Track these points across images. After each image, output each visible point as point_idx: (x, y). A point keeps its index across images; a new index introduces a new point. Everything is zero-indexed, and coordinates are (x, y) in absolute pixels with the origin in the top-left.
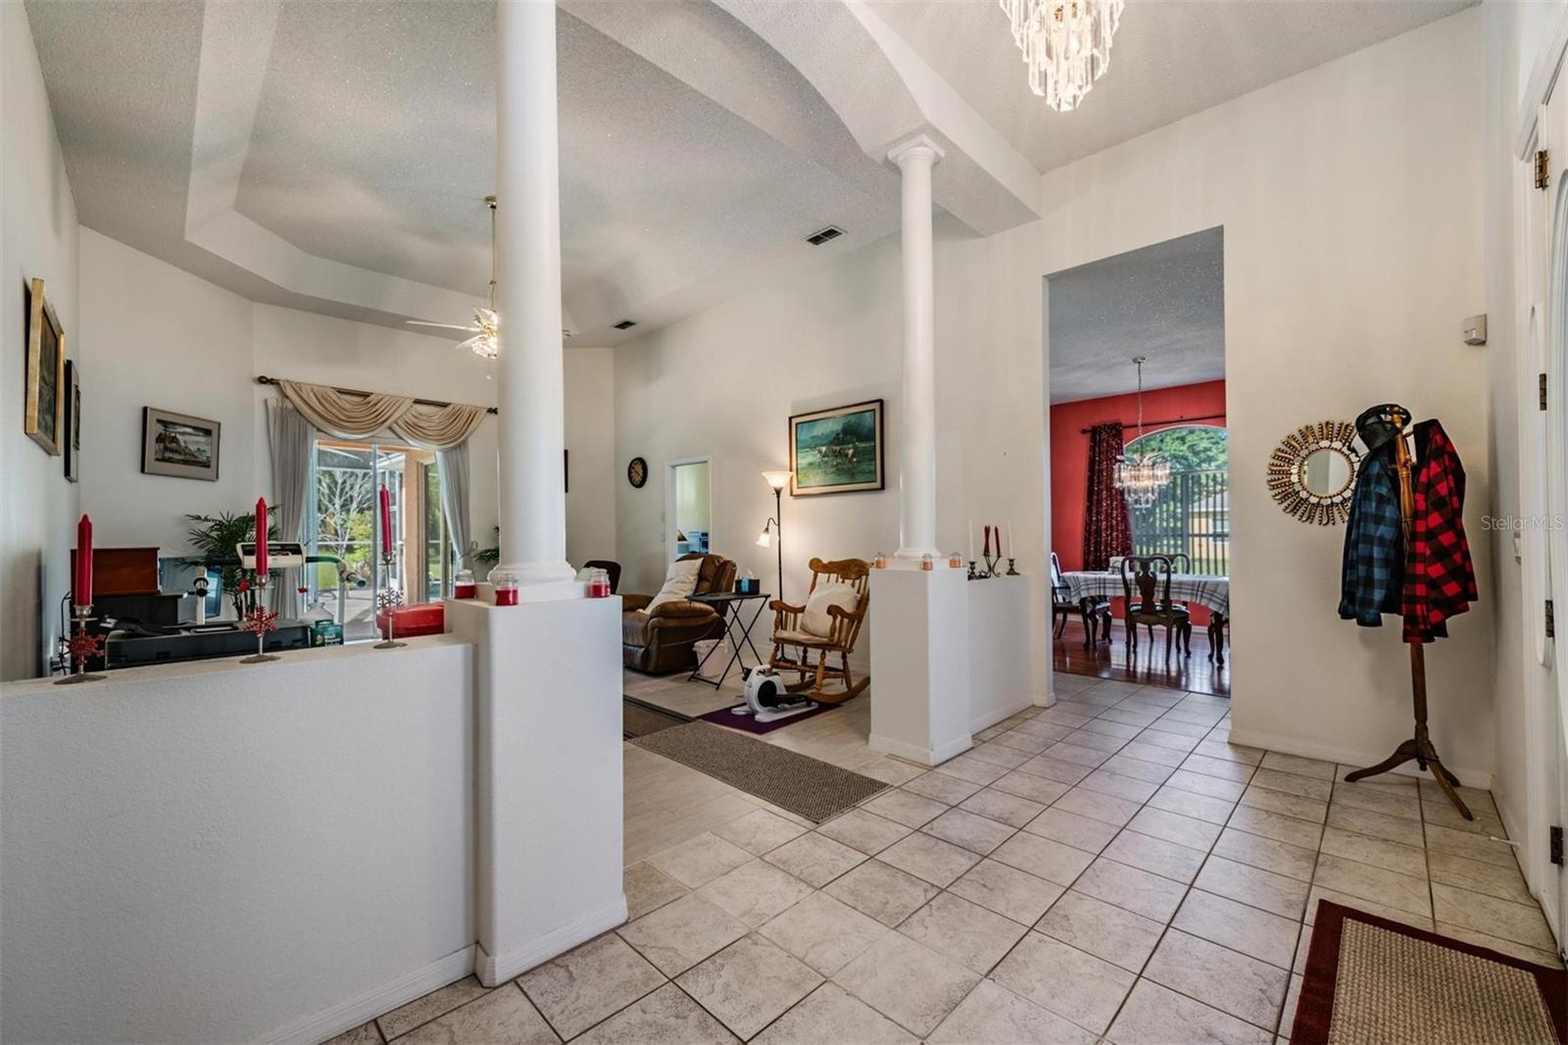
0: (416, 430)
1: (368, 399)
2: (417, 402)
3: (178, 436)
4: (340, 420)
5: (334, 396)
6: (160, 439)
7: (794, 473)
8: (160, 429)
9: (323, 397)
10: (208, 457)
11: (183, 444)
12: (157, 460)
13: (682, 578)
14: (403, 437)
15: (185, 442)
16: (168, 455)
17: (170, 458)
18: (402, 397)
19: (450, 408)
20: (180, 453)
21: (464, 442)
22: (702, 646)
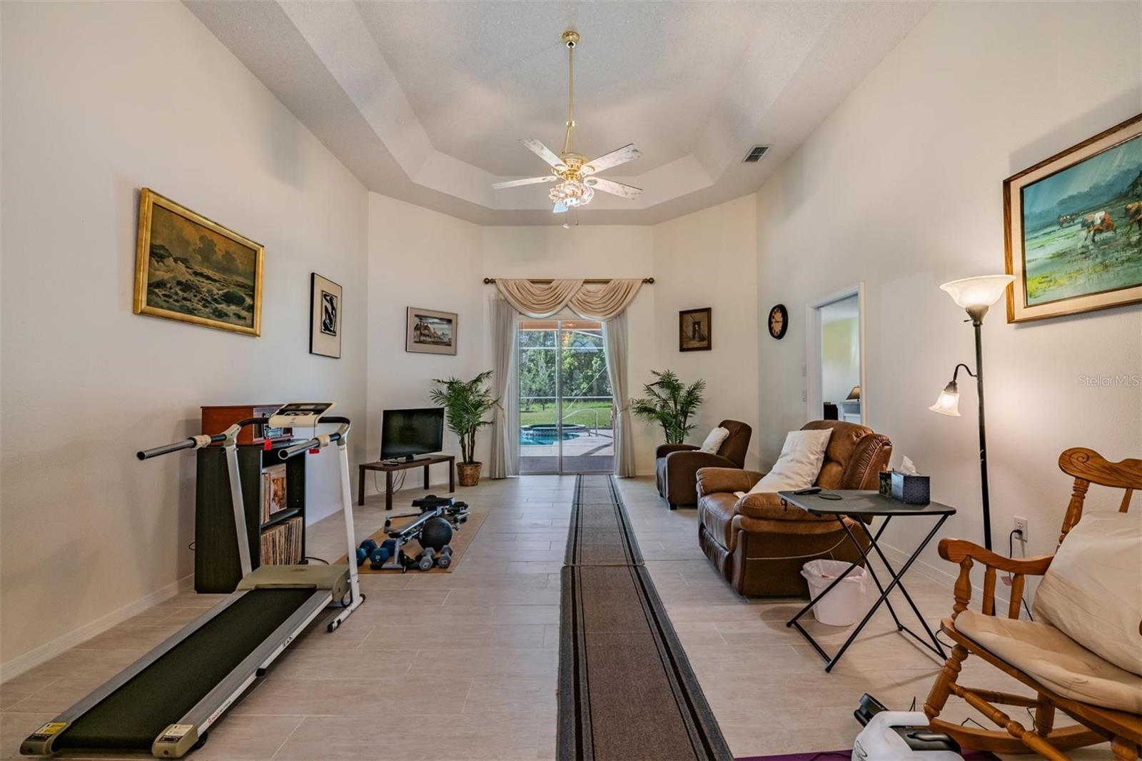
0: (585, 305)
1: (551, 284)
2: (587, 282)
3: (429, 325)
4: (533, 304)
5: (528, 285)
6: (417, 328)
7: (1016, 278)
8: (417, 321)
9: (522, 287)
10: (449, 339)
11: (432, 330)
12: (416, 342)
13: (797, 456)
14: (577, 312)
15: (434, 329)
16: (422, 338)
17: (424, 340)
18: (575, 280)
19: (611, 284)
20: (431, 337)
21: (623, 311)
22: (817, 571)
